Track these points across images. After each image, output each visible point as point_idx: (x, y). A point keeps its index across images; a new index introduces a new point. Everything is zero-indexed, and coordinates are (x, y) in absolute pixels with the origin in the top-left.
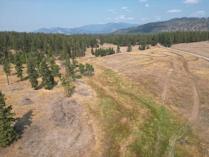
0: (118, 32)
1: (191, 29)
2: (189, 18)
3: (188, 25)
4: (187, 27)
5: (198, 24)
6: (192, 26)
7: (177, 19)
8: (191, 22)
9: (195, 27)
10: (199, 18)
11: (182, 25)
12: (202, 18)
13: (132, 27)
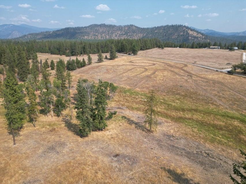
0: (26, 37)
1: (113, 36)
2: (108, 25)
3: (109, 31)
4: (108, 34)
5: (117, 32)
6: (112, 33)
7: (96, 26)
8: (111, 29)
9: (115, 34)
10: (117, 26)
11: (103, 32)
12: (119, 26)
13: (46, 32)
